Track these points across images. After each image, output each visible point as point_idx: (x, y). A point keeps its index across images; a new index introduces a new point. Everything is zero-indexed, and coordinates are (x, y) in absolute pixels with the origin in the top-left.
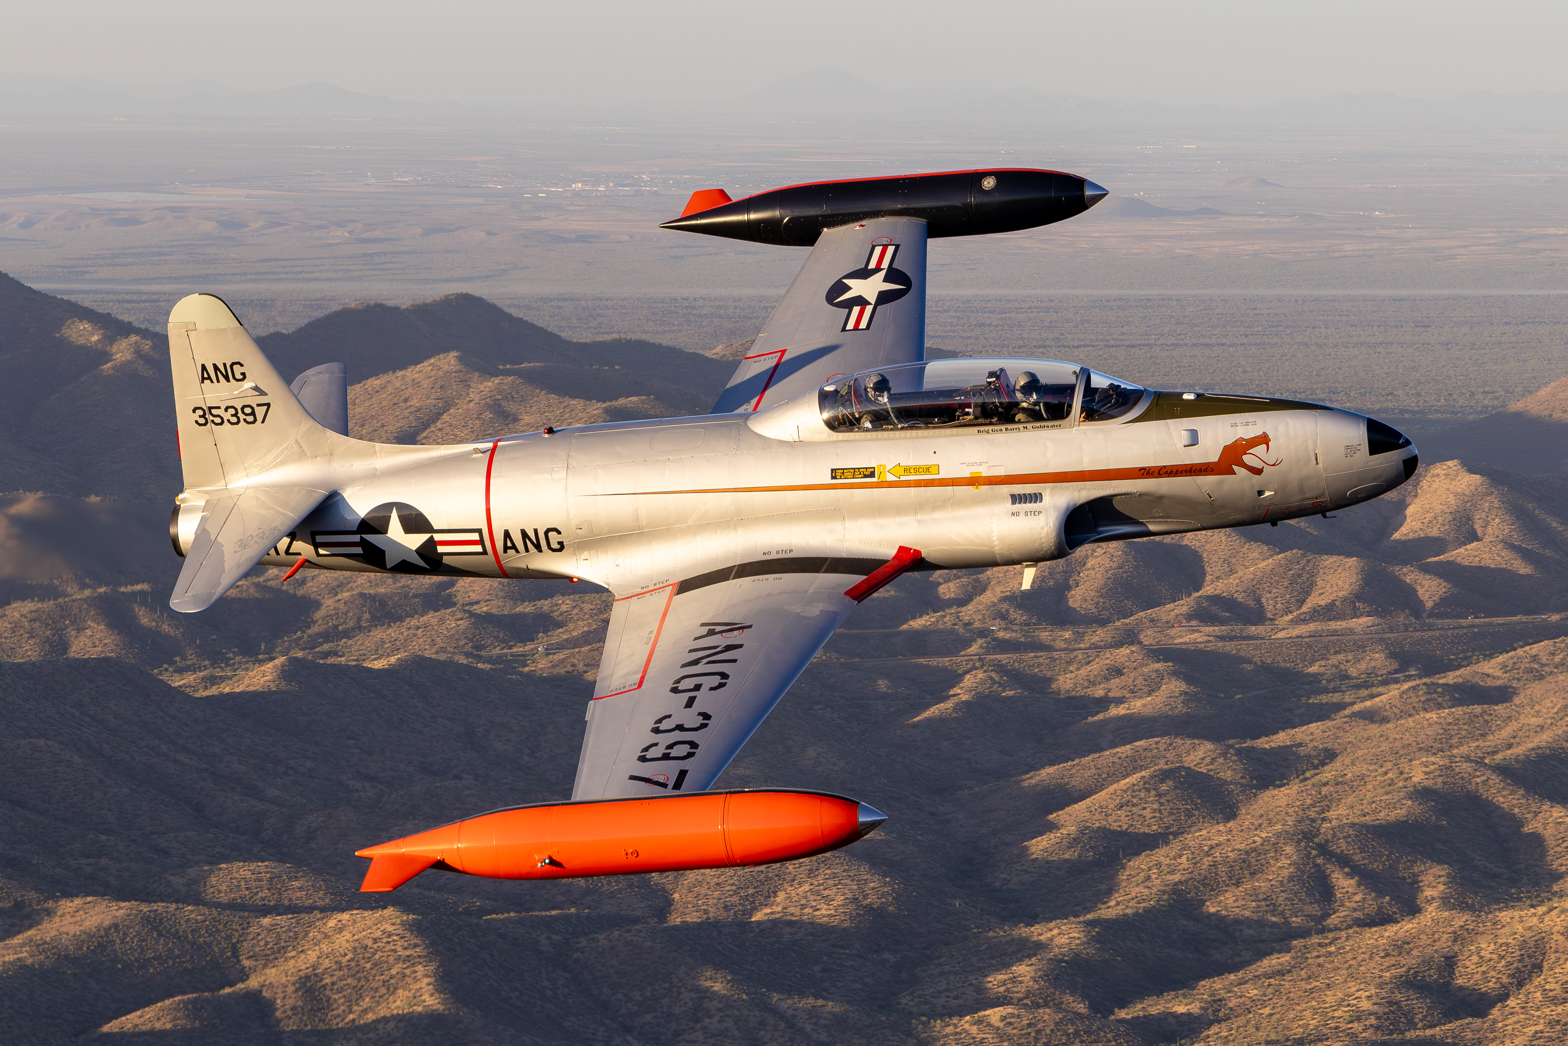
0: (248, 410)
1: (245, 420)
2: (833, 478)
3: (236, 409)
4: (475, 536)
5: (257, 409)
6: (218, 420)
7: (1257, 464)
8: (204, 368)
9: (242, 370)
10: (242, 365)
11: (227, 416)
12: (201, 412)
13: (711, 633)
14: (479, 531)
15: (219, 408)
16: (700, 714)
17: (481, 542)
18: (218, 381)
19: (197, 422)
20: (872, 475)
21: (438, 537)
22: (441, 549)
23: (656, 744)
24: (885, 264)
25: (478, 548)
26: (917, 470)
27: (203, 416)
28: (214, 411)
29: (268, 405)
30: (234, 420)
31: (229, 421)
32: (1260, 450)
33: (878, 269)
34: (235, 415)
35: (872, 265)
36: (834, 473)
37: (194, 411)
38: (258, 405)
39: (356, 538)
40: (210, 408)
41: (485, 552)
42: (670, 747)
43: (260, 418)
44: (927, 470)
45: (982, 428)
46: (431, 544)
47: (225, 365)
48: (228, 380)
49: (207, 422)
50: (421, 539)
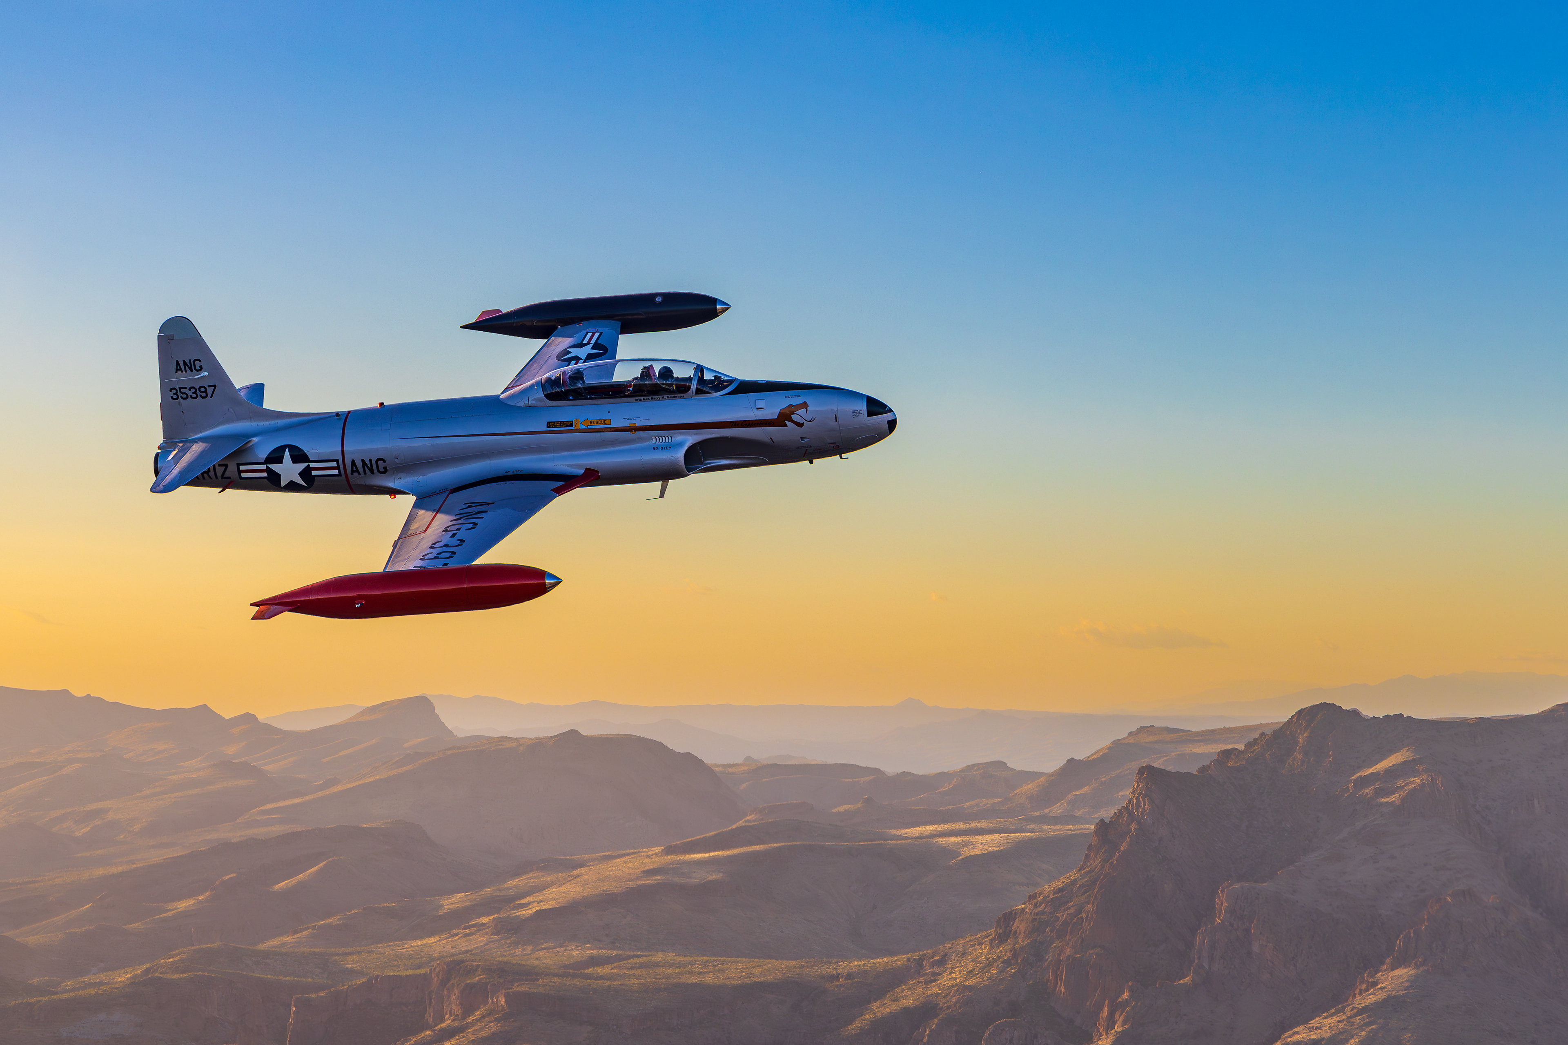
0: (202, 390)
1: (201, 396)
2: (548, 427)
3: (195, 389)
4: (334, 464)
5: (208, 388)
6: (184, 396)
7: (800, 420)
8: (178, 363)
9: (200, 364)
10: (200, 361)
11: (190, 393)
12: (174, 391)
13: (469, 507)
14: (337, 461)
15: (186, 388)
16: (458, 540)
17: (338, 468)
18: (186, 371)
19: (172, 397)
20: (571, 425)
21: (312, 465)
22: (314, 473)
23: (431, 553)
24: (593, 341)
25: (336, 472)
26: (598, 422)
27: (176, 394)
28: (183, 391)
29: (215, 386)
30: (194, 396)
31: (191, 396)
32: (802, 412)
33: (589, 343)
34: (195, 393)
35: (585, 341)
36: (549, 425)
37: (171, 391)
38: (209, 386)
39: (264, 467)
40: (180, 389)
41: (340, 475)
42: (440, 553)
43: (209, 394)
44: (604, 422)
45: (637, 398)
46: (308, 470)
47: (190, 361)
48: (192, 371)
49: (178, 398)
50: (302, 466)
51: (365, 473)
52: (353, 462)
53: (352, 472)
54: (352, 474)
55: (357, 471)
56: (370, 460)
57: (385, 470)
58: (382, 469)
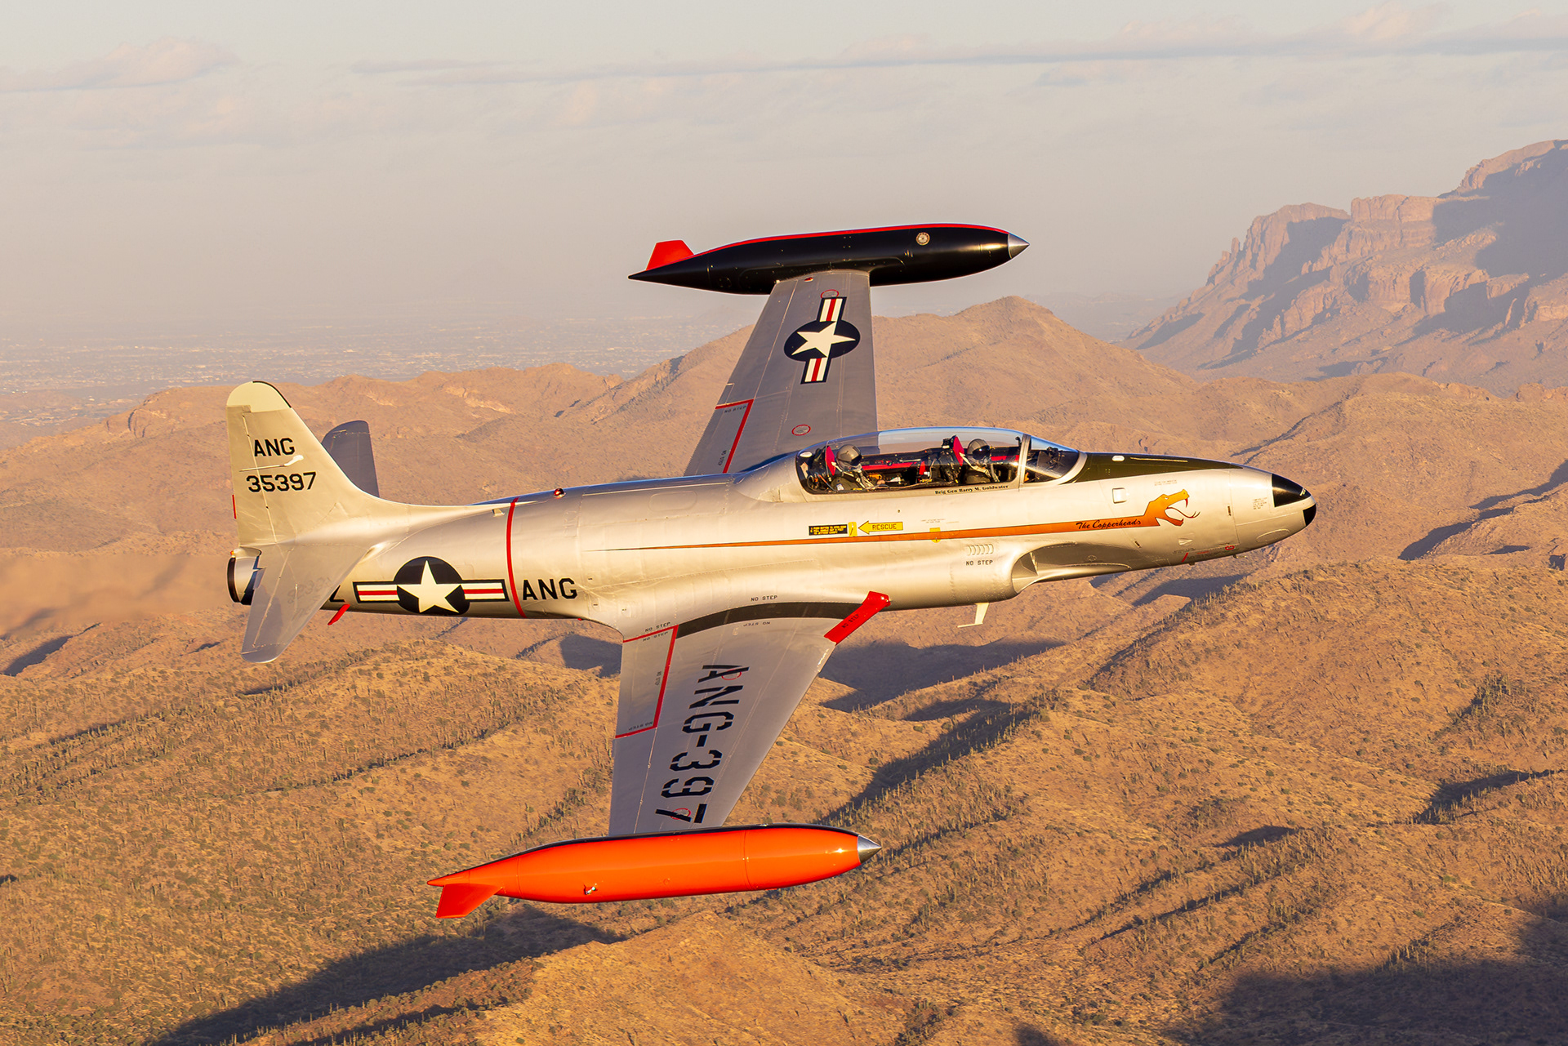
0: (296, 479)
1: (293, 487)
2: (811, 534)
3: (285, 478)
4: (499, 586)
5: (304, 477)
6: (270, 487)
7: (1179, 517)
8: (257, 443)
9: (291, 445)
10: (291, 441)
11: (277, 483)
12: (254, 480)
13: (713, 675)
14: (502, 581)
15: (271, 476)
16: (711, 752)
17: (504, 590)
18: (270, 454)
19: (250, 488)
21: (465, 586)
22: (468, 597)
23: (677, 781)
24: (835, 318)
25: (501, 596)
26: (884, 526)
27: (256, 483)
28: (266, 480)
29: (314, 474)
30: (284, 486)
31: (279, 487)
32: (1180, 505)
33: (829, 322)
34: (285, 483)
35: (823, 318)
37: (248, 479)
38: (305, 474)
39: (394, 588)
40: (262, 477)
41: (507, 599)
42: (689, 783)
43: (306, 485)
44: (893, 526)
46: (459, 592)
47: (276, 441)
48: (279, 454)
49: (259, 489)
50: (451, 588)
51: (544, 597)
52: (526, 584)
53: (525, 596)
54: (525, 598)
55: (532, 594)
56: (552, 581)
57: (574, 594)
58: (568, 593)
